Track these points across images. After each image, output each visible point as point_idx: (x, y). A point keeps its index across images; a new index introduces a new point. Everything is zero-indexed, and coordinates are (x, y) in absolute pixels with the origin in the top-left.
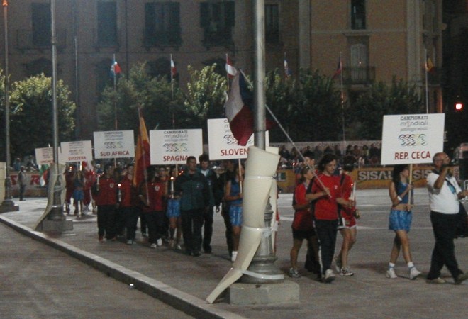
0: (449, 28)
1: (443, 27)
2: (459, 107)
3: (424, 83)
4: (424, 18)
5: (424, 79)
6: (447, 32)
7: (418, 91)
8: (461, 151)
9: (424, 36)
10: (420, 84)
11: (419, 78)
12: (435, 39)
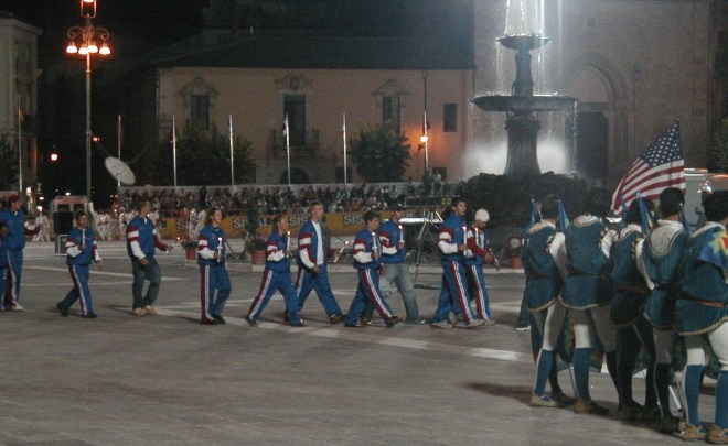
0: (44, 73)
1: (37, 72)
2: (54, 157)
3: (17, 131)
4: (17, 61)
5: (17, 127)
6: (42, 78)
7: (11, 140)
8: (56, 205)
9: (17, 81)
10: (13, 132)
11: (12, 126)
12: (30, 85)
